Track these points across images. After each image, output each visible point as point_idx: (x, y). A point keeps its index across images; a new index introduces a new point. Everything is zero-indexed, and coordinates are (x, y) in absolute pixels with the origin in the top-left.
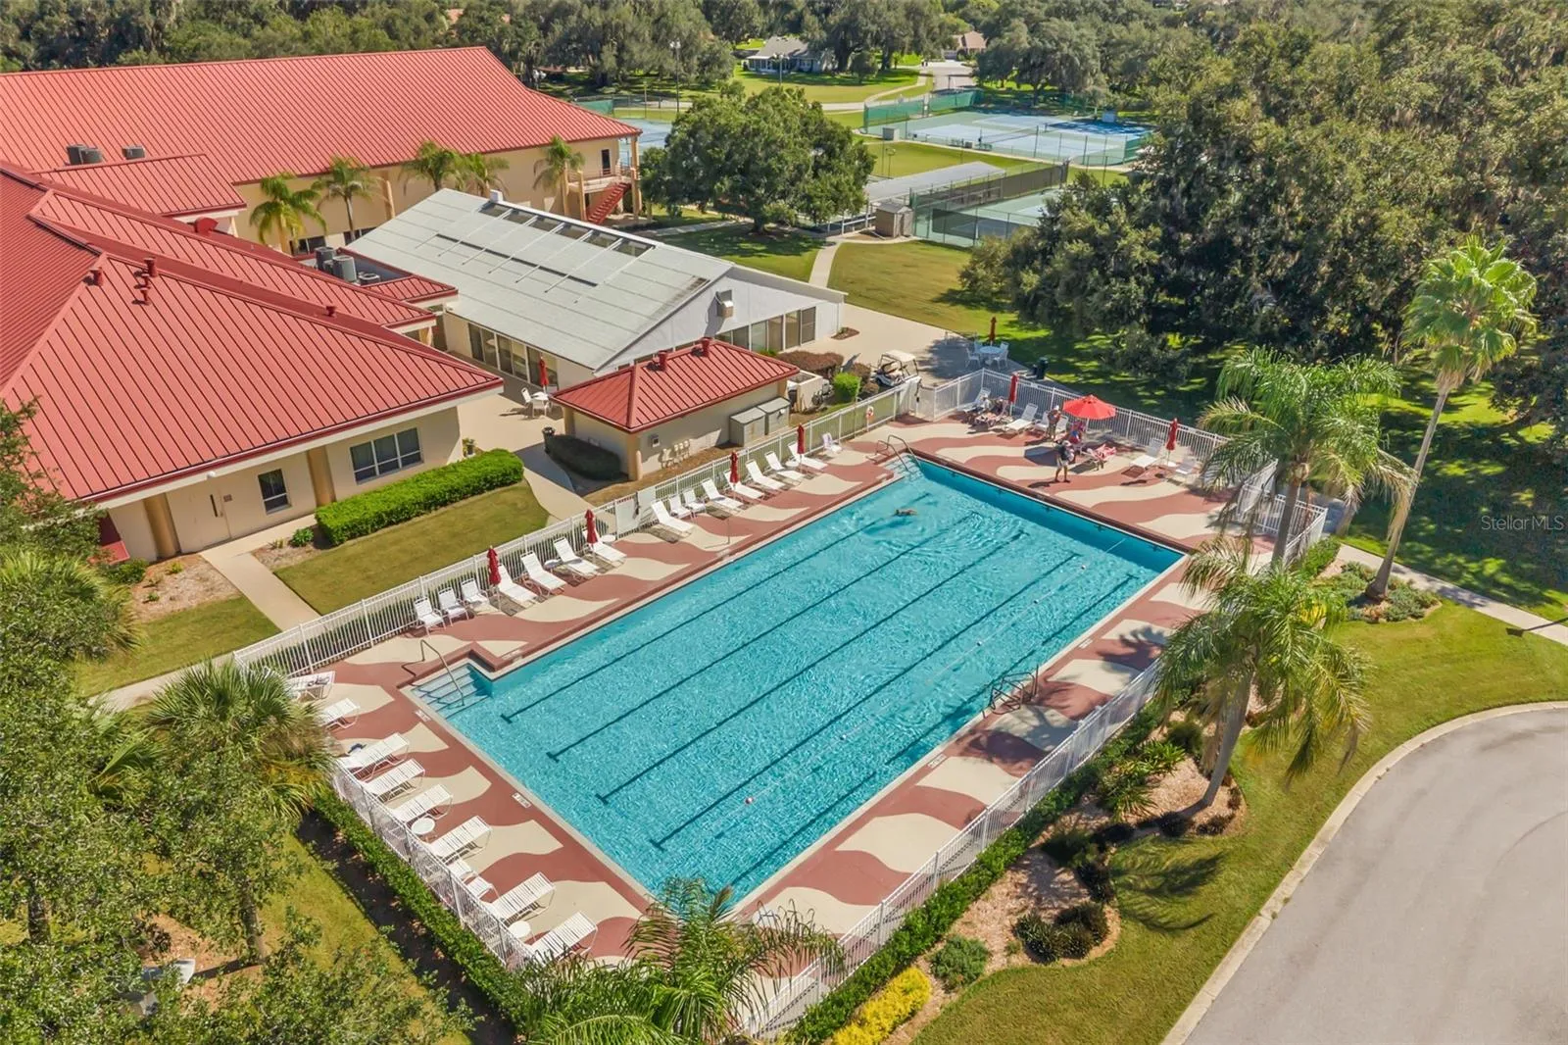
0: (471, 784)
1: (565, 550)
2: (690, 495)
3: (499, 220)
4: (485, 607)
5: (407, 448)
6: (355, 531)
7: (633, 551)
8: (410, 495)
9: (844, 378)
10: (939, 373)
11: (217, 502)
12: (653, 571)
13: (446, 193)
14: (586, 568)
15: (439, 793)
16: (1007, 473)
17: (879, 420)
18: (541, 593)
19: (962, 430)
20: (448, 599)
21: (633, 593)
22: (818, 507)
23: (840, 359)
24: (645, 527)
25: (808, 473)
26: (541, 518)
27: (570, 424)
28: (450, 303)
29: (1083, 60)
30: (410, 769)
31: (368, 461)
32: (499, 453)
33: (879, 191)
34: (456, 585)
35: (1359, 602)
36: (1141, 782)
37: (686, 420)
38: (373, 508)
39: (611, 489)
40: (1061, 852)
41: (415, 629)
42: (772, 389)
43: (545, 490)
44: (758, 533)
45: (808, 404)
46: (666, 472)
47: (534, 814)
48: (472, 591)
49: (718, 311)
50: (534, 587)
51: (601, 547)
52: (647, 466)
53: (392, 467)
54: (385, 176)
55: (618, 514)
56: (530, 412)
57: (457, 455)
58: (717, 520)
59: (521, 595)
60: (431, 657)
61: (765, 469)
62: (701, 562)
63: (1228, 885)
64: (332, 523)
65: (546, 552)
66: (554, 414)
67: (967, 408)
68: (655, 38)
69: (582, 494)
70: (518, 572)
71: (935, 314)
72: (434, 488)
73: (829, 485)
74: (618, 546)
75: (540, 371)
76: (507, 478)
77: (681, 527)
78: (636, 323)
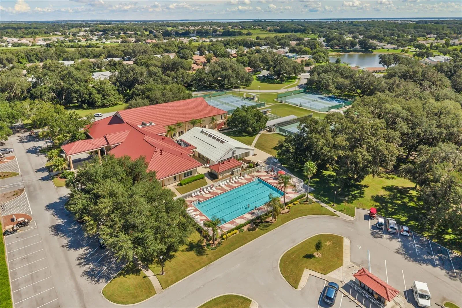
0: (198, 213)
1: (209, 188)
2: (225, 182)
3: (203, 134)
4: (200, 195)
5: (191, 173)
6: (184, 184)
7: (217, 189)
8: (191, 180)
9: (251, 164)
10: (266, 163)
11: (169, 180)
12: (219, 192)
13: (195, 128)
14: (211, 191)
15: (195, 213)
16: (269, 181)
17: (254, 171)
18: (206, 193)
19: (266, 174)
20: (196, 193)
21: (216, 194)
22: (242, 184)
23: (251, 161)
24: (219, 186)
25: (241, 179)
26: (206, 184)
27: (211, 170)
28: (196, 150)
29: (328, 83)
30: (192, 211)
31: (186, 175)
32: (202, 174)
33: (269, 123)
34: (196, 192)
35: (304, 202)
36: (266, 218)
37: (227, 171)
38: (186, 181)
39: (216, 180)
40: (254, 223)
41: (192, 197)
42: (239, 166)
43: (207, 179)
44: (233, 187)
45: (245, 168)
46: (223, 178)
47: (204, 216)
48: (198, 193)
49: (233, 153)
50: (205, 193)
51: (213, 188)
52: (220, 177)
53: (188, 176)
54: (185, 123)
55: (216, 184)
56: (206, 167)
57: (196, 174)
58: (228, 185)
59: (204, 193)
60: (194, 200)
61: (236, 178)
62: (225, 191)
63: (270, 227)
64: (182, 183)
65: (207, 188)
66: (209, 168)
67: (267, 170)
68: (236, 76)
69: (212, 180)
70: (203, 191)
71: (270, 152)
72: (194, 179)
73: (244, 181)
74: (215, 188)
75: (208, 161)
76: (203, 178)
77: (223, 186)
78: (221, 155)
